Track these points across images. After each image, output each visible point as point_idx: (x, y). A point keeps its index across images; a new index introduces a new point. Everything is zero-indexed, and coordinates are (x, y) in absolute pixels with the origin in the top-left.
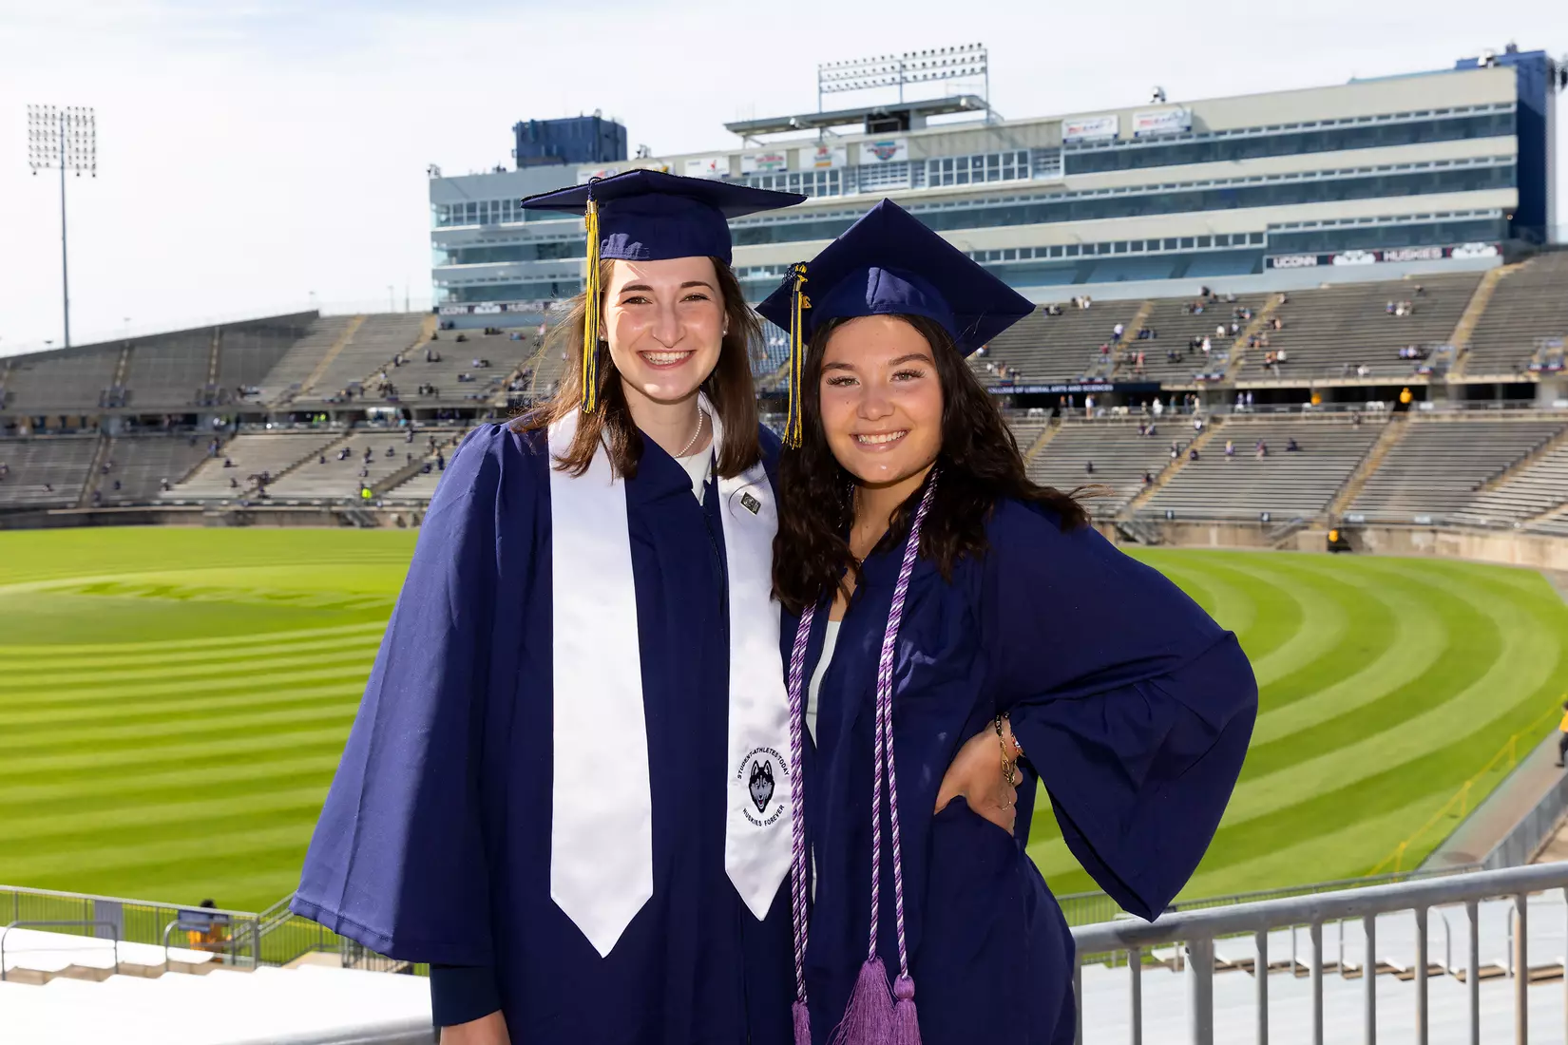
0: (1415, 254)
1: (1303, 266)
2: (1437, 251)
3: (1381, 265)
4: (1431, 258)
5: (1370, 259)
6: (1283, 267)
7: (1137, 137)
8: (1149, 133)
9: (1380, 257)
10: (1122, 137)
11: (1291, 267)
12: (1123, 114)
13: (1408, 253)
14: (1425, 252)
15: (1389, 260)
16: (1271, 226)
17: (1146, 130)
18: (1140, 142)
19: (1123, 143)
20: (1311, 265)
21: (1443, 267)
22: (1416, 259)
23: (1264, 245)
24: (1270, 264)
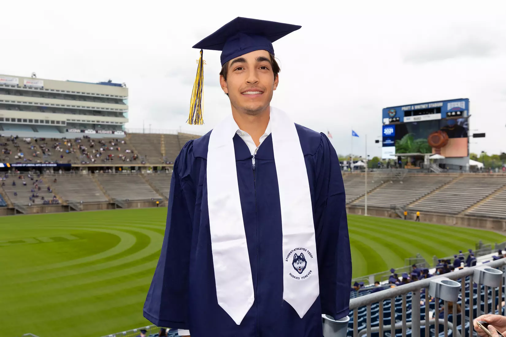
0: (105, 132)
1: (76, 132)
2: (111, 132)
3: (97, 134)
4: (109, 133)
5: (94, 132)
6: (71, 132)
7: (25, 86)
8: (29, 86)
9: (97, 132)
10: (19, 85)
11: (73, 132)
12: (21, 79)
13: (104, 132)
14: (108, 132)
15: (99, 133)
16: (68, 120)
17: (28, 85)
18: (26, 88)
19: (20, 87)
20: (79, 132)
21: (112, 136)
22: (106, 133)
23: (65, 125)
24: (67, 131)
